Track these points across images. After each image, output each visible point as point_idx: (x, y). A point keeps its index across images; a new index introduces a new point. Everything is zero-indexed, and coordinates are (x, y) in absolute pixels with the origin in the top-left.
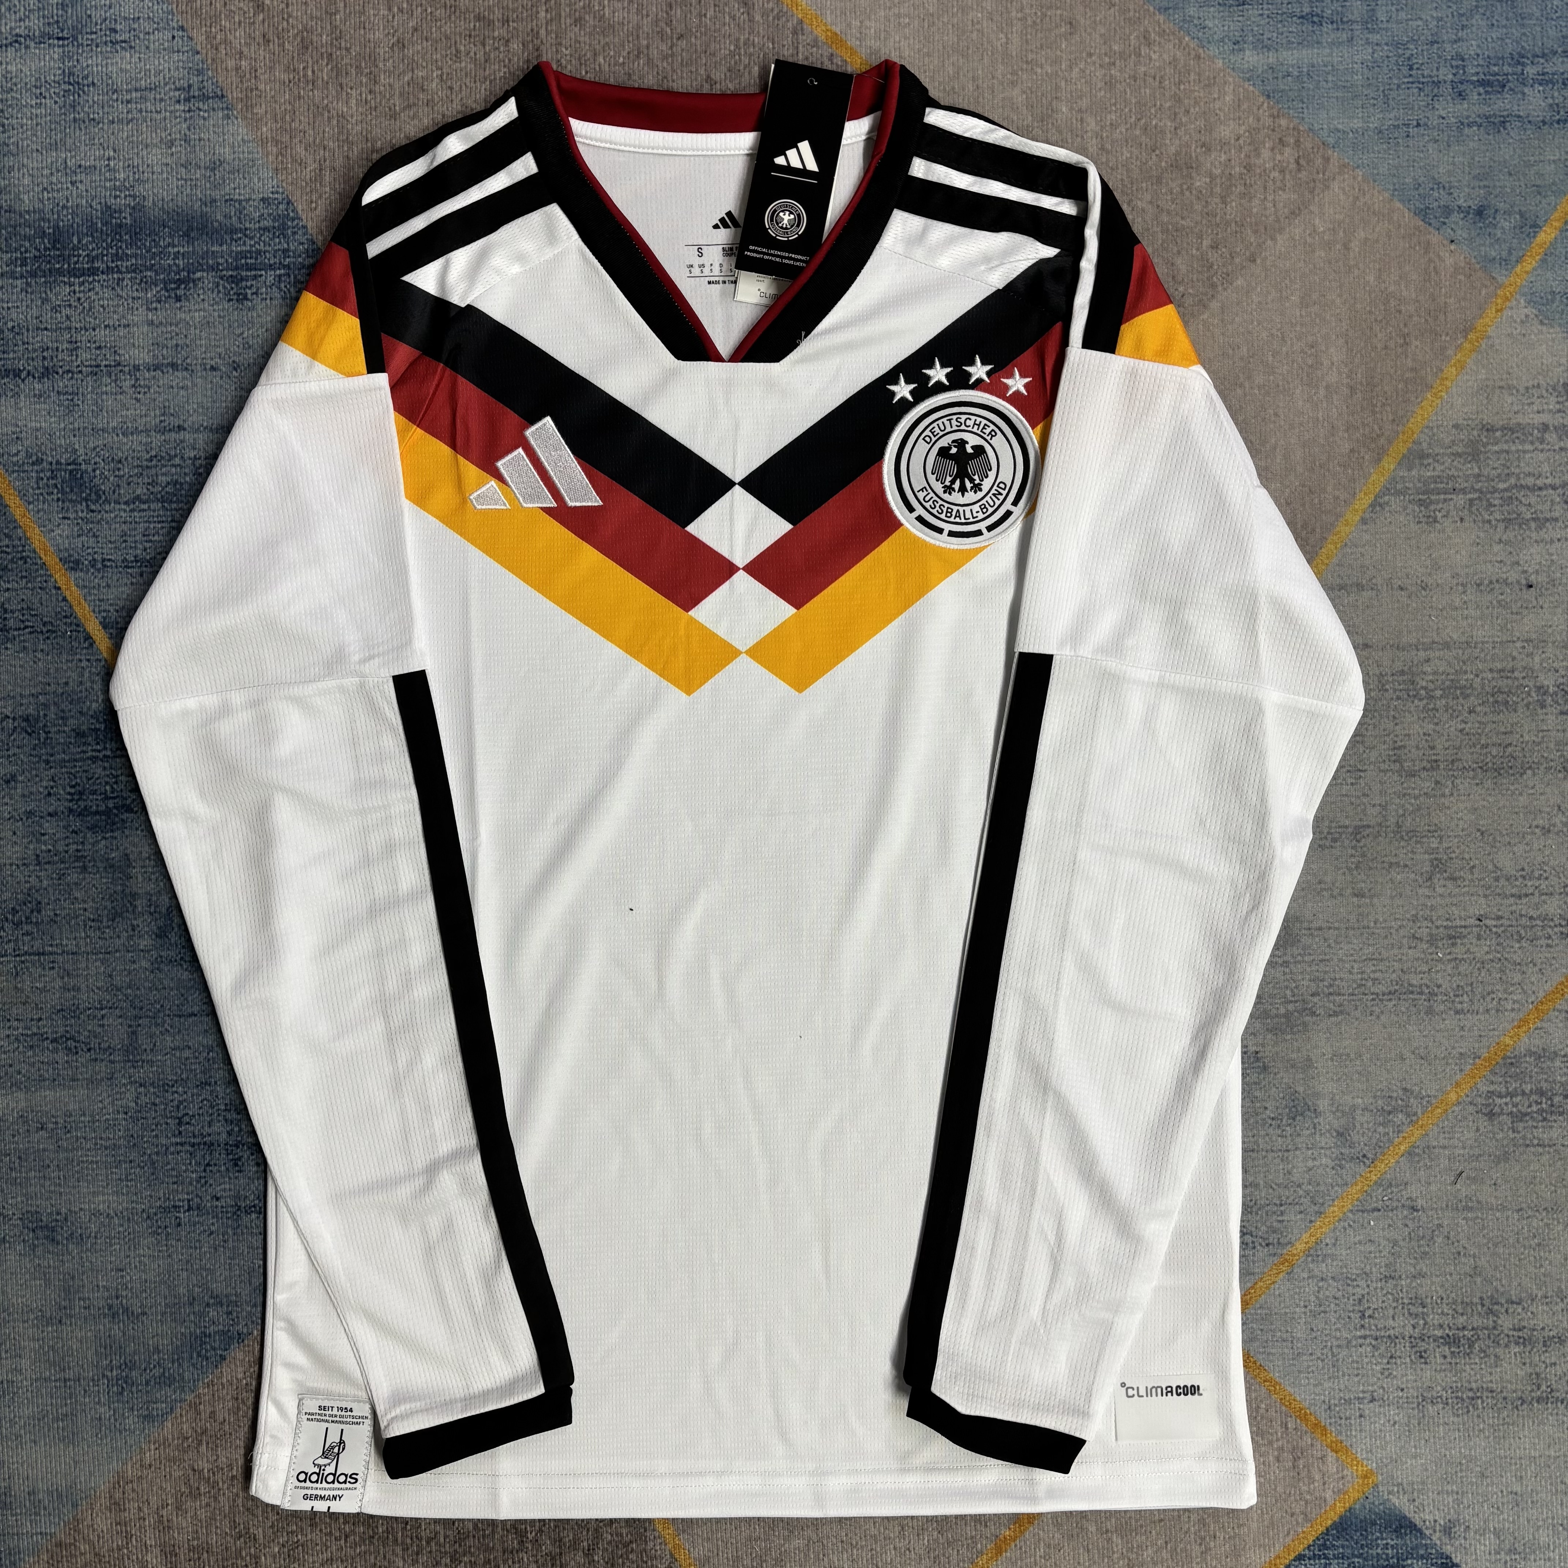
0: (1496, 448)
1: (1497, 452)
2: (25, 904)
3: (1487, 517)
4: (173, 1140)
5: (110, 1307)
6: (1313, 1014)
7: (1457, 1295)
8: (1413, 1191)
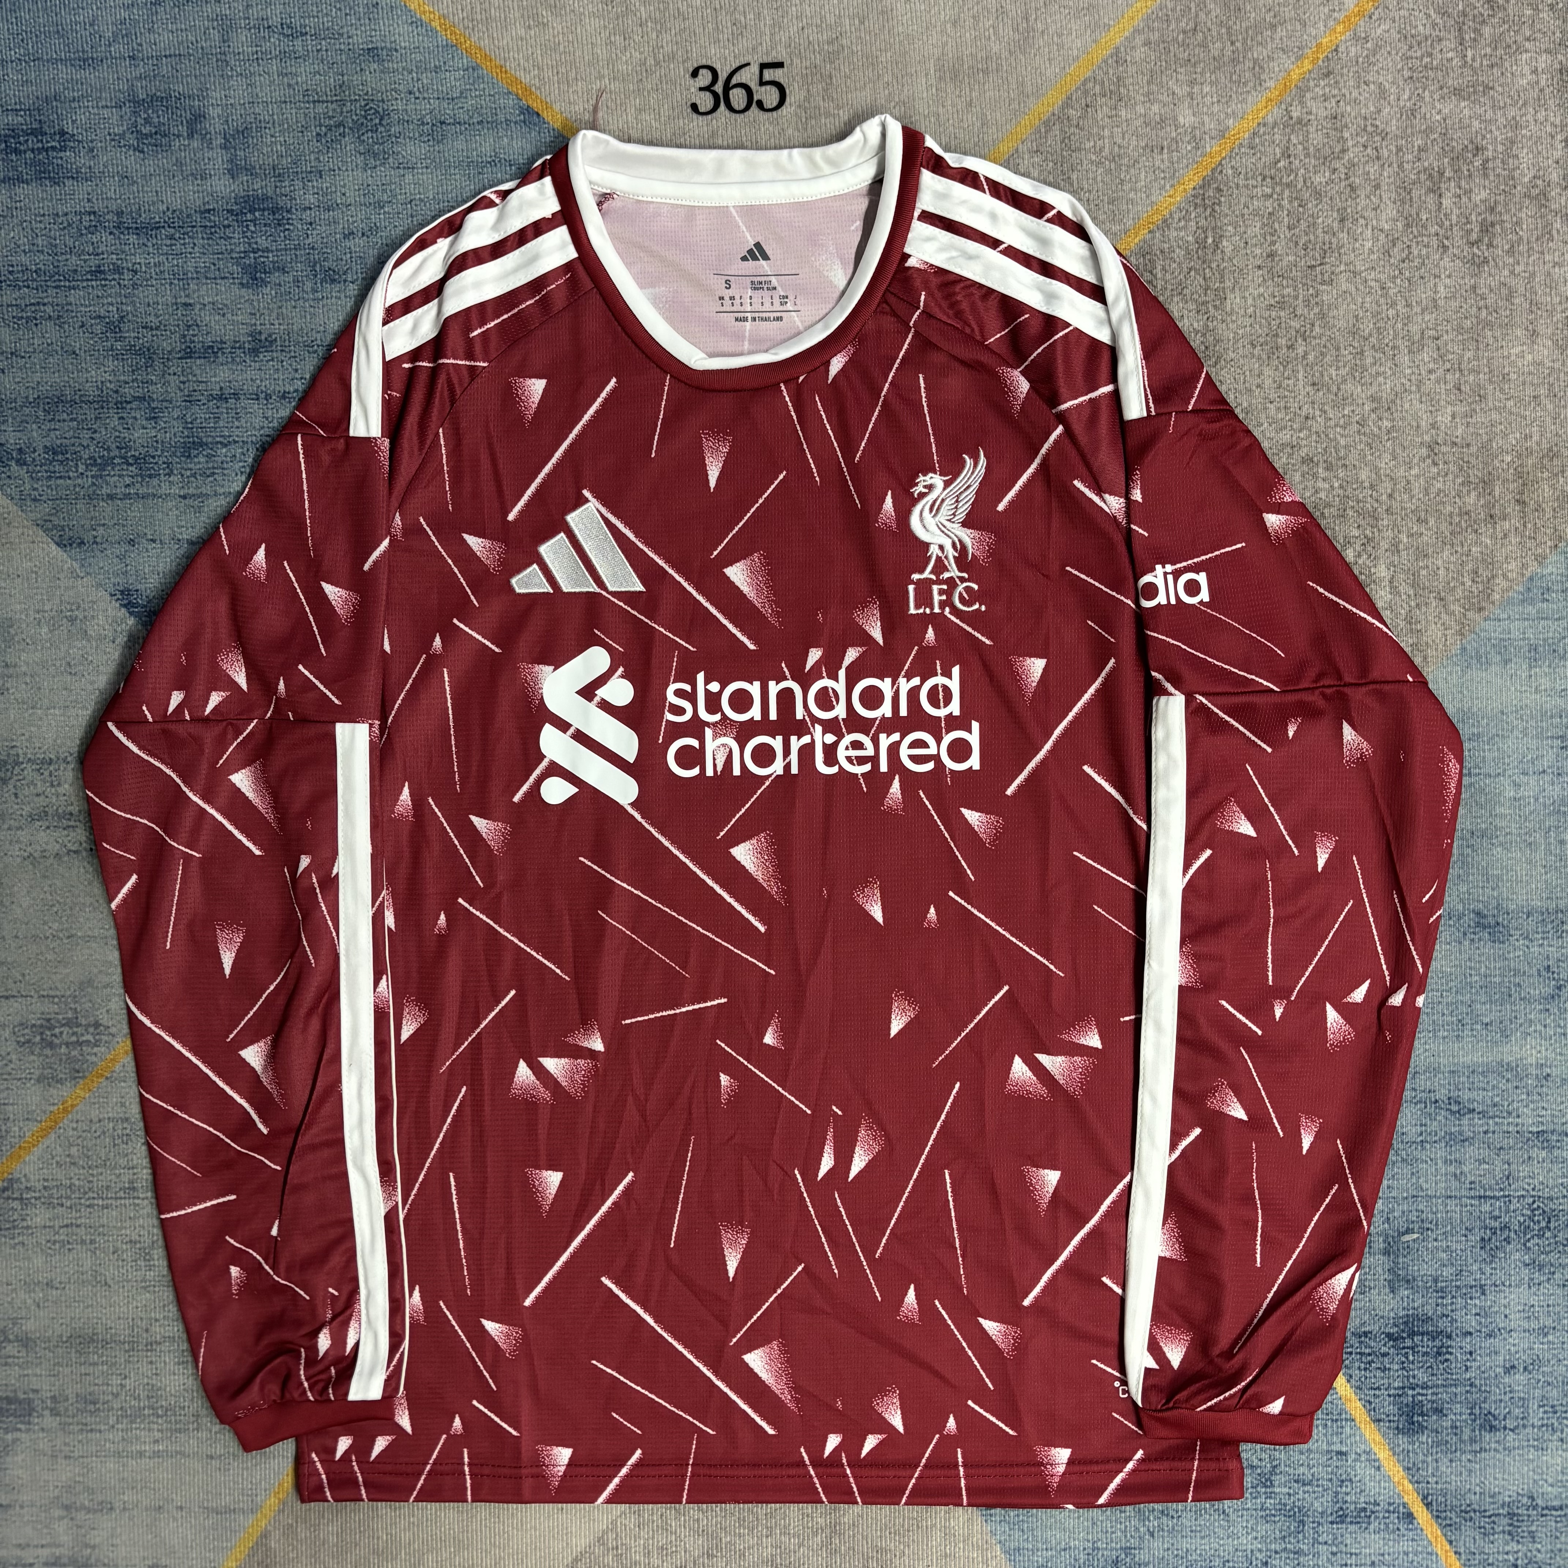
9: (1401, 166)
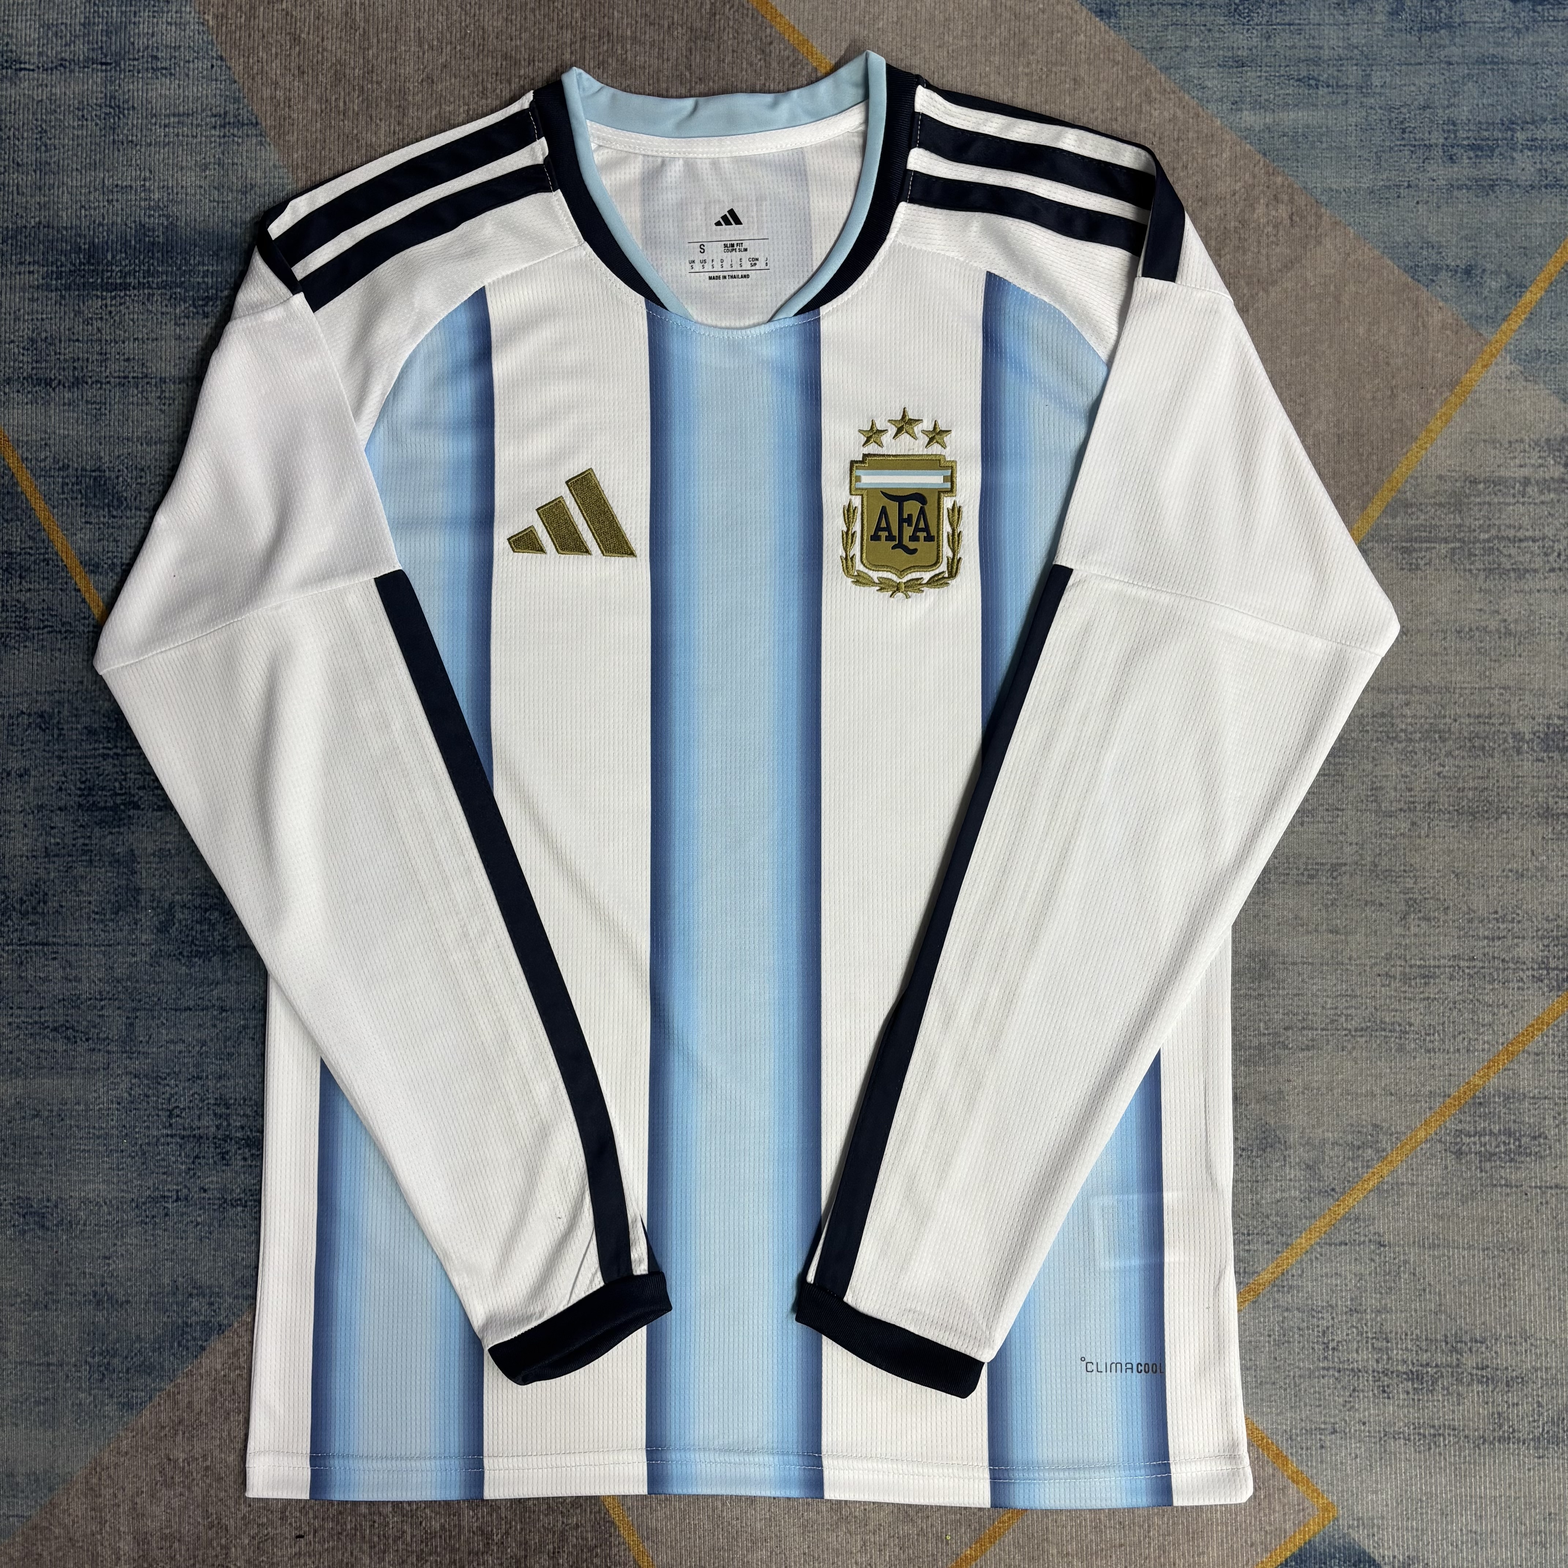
0: (1478, 500)
1: (1480, 504)
2: (32, 895)
3: (1468, 567)
4: (165, 1132)
5: (95, 1294)
6: (1286, 1047)
7: (1421, 1332)
8: (1380, 1226)
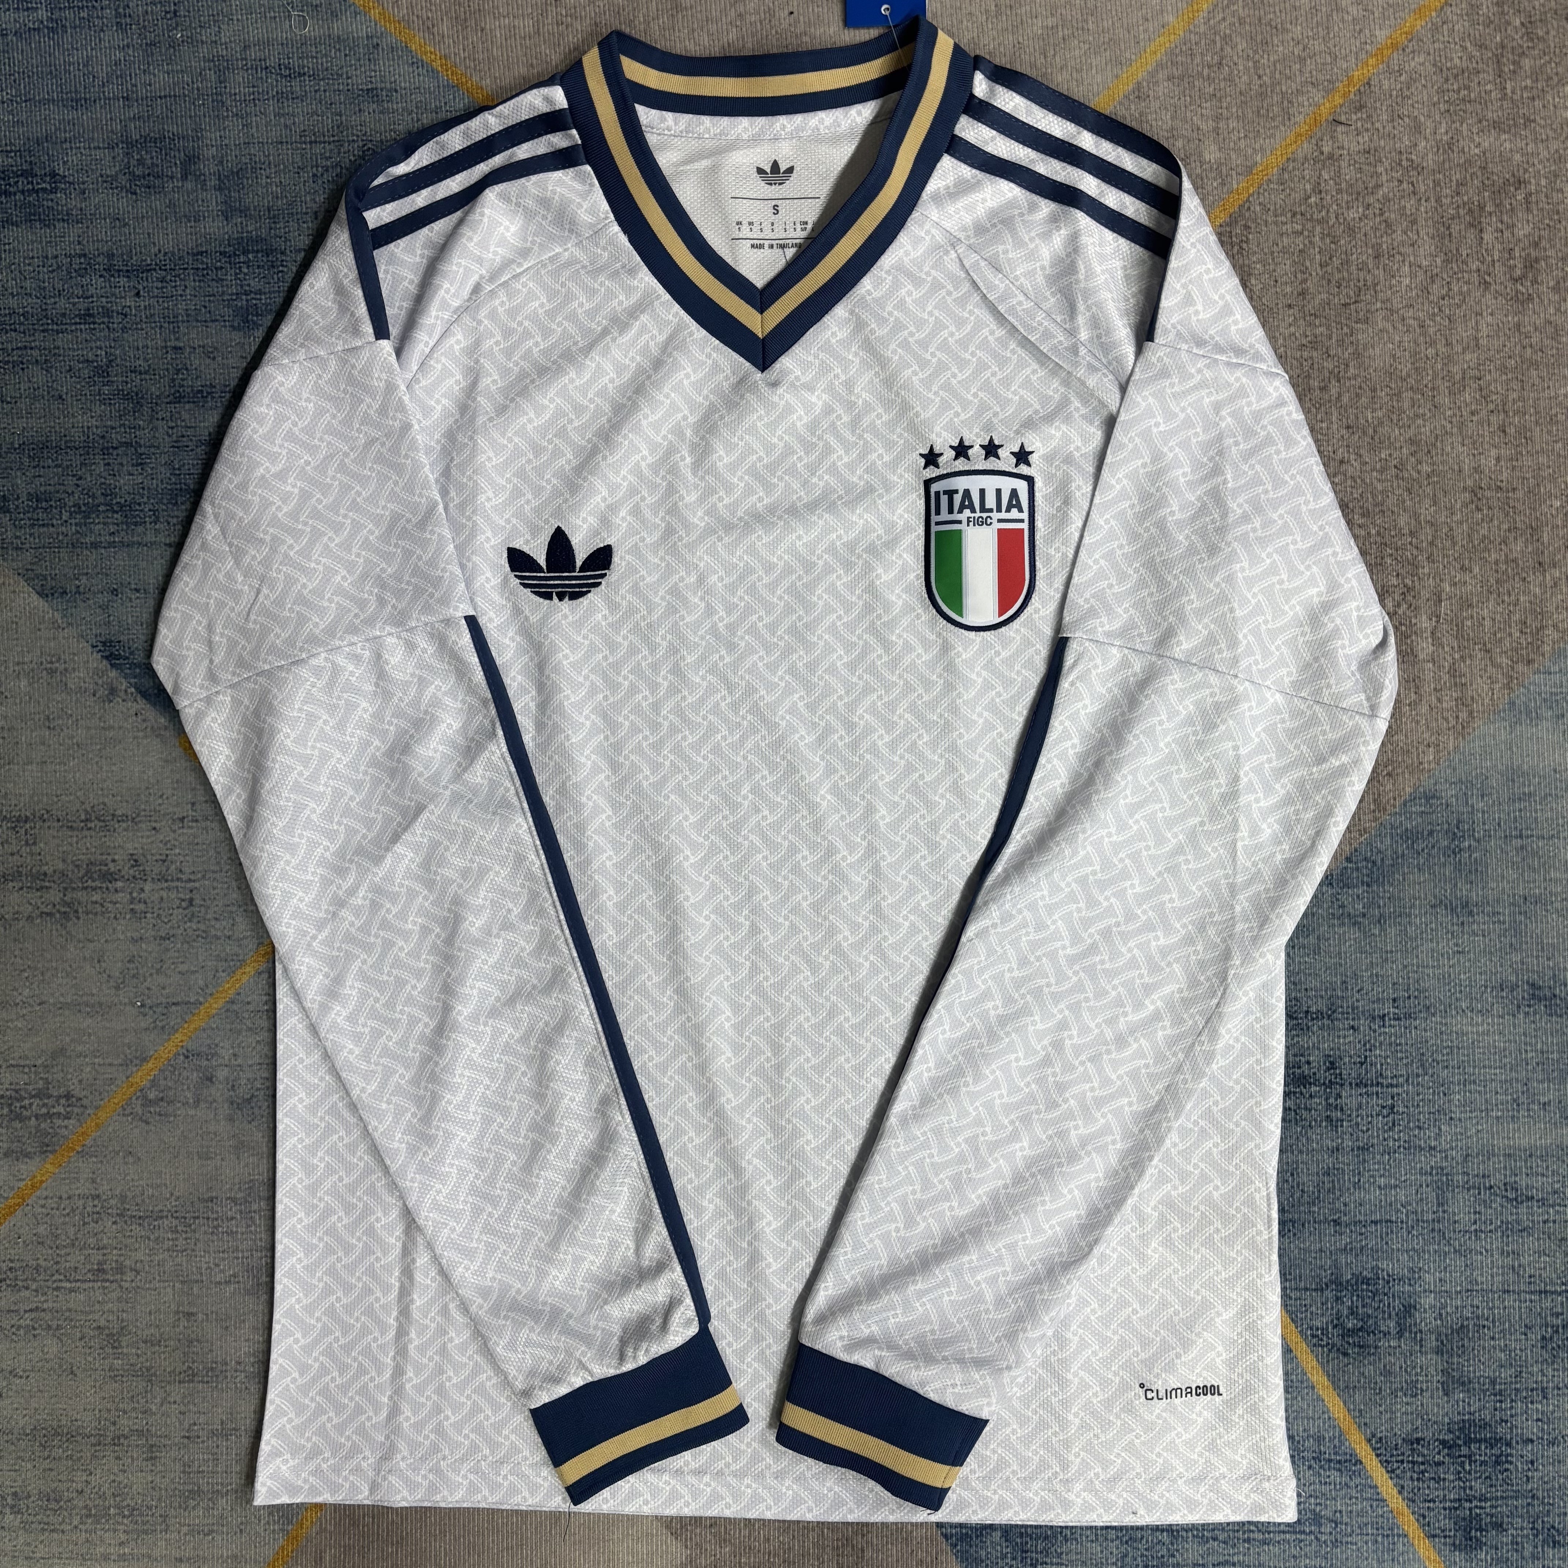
9: (1438, 200)
